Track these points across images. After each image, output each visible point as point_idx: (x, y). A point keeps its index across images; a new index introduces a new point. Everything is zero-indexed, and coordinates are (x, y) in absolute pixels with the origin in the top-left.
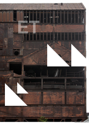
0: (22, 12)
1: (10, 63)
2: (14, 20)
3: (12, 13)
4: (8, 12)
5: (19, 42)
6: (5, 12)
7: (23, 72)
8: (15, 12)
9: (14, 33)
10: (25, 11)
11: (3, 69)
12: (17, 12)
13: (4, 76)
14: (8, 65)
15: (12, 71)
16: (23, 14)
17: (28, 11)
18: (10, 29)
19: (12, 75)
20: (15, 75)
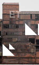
0: (34, 15)
1: (29, 38)
2: (31, 19)
3: (30, 15)
4: (28, 15)
5: (33, 29)
6: (26, 15)
7: (35, 43)
8: (31, 15)
9: (31, 25)
10: (36, 14)
11: (26, 41)
12: (32, 15)
13: (27, 44)
14: (28, 40)
15: (30, 42)
16: (35, 16)
17: (37, 14)
18: (29, 23)
19: (30, 44)
20: (32, 44)
